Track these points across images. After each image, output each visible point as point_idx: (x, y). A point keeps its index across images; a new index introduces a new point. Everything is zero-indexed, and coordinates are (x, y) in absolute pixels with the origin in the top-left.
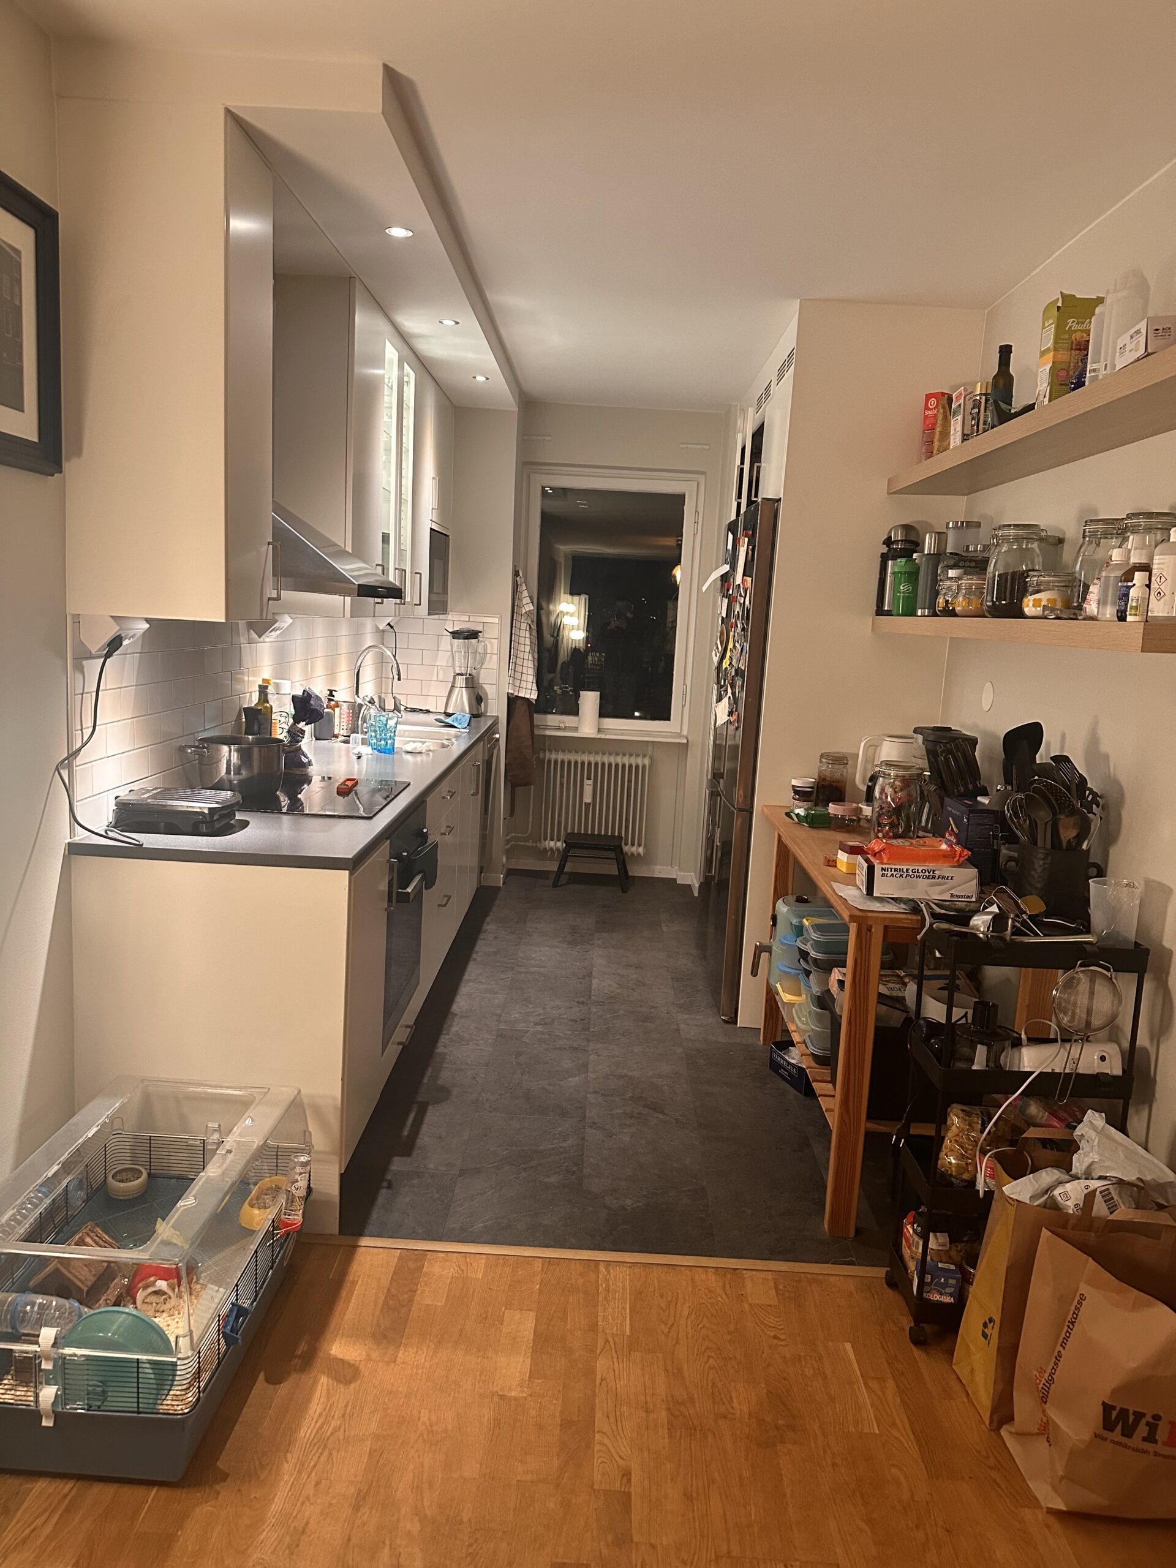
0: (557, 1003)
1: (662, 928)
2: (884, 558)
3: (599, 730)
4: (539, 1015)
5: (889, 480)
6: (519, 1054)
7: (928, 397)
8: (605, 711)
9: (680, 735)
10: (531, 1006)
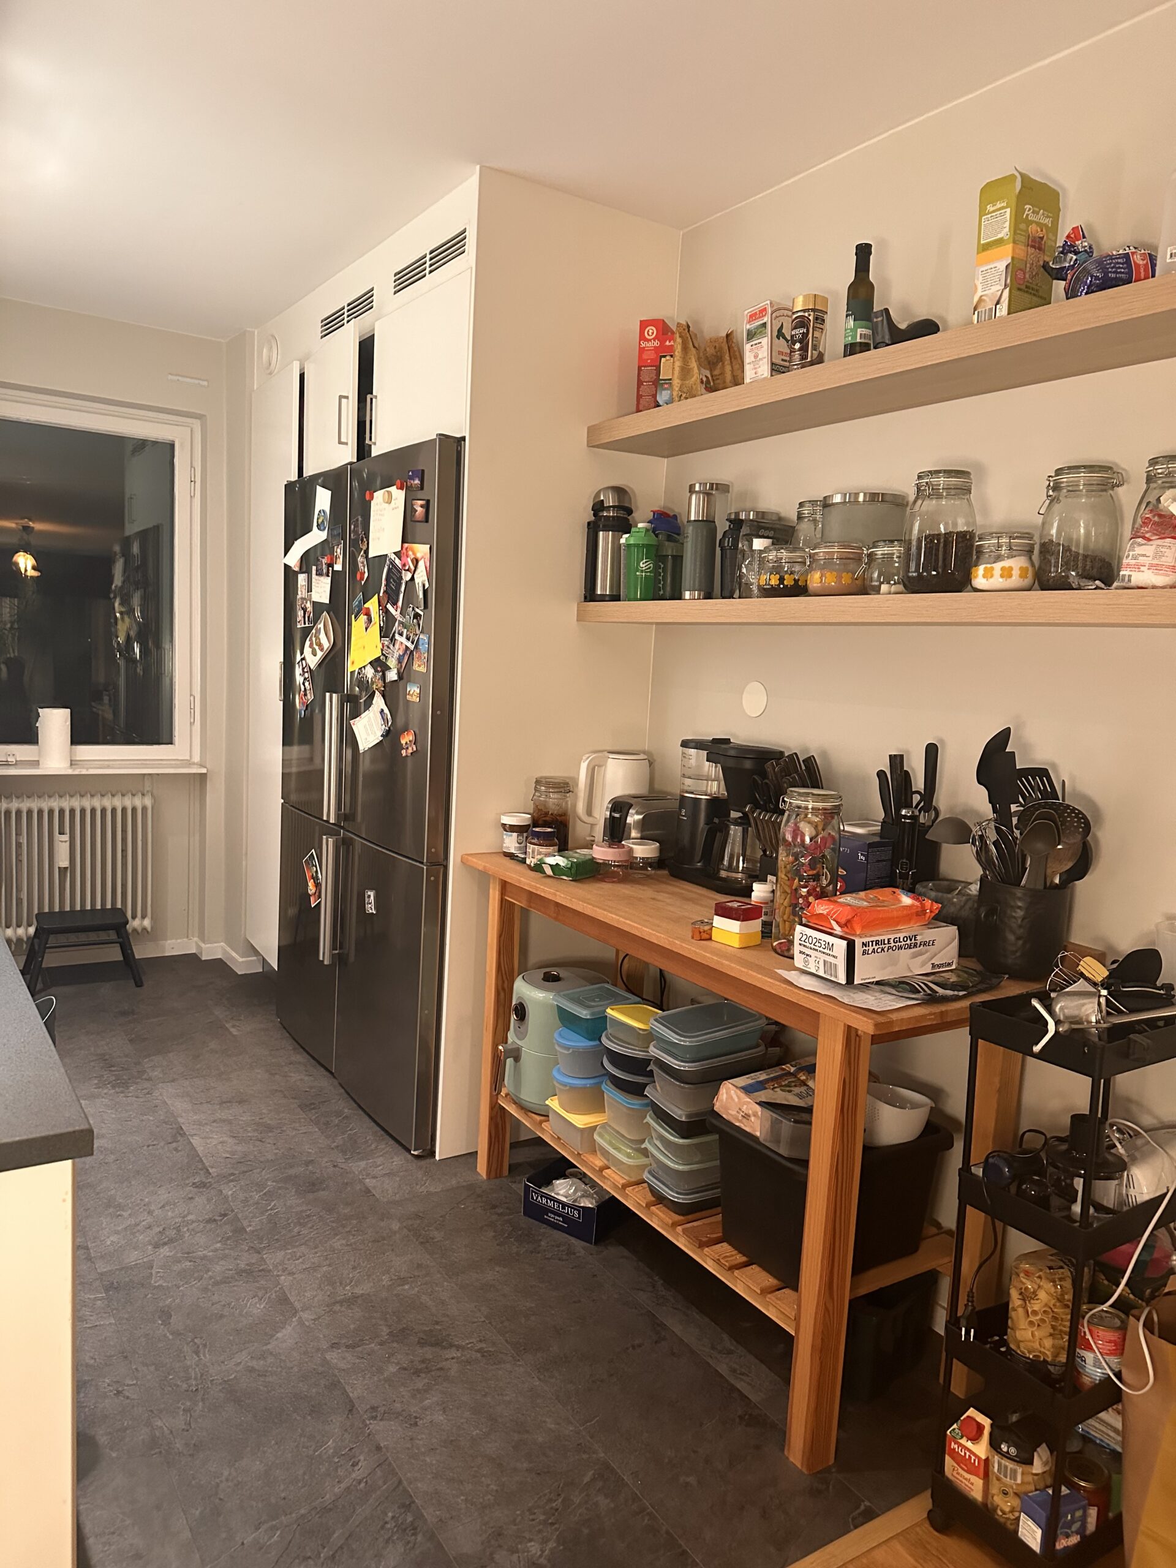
0: (163, 1195)
1: (230, 1033)
2: (593, 529)
3: (73, 763)
4: (149, 1227)
5: (589, 428)
6: (166, 1315)
7: (644, 324)
8: (80, 735)
9: (189, 763)
10: (125, 1214)
